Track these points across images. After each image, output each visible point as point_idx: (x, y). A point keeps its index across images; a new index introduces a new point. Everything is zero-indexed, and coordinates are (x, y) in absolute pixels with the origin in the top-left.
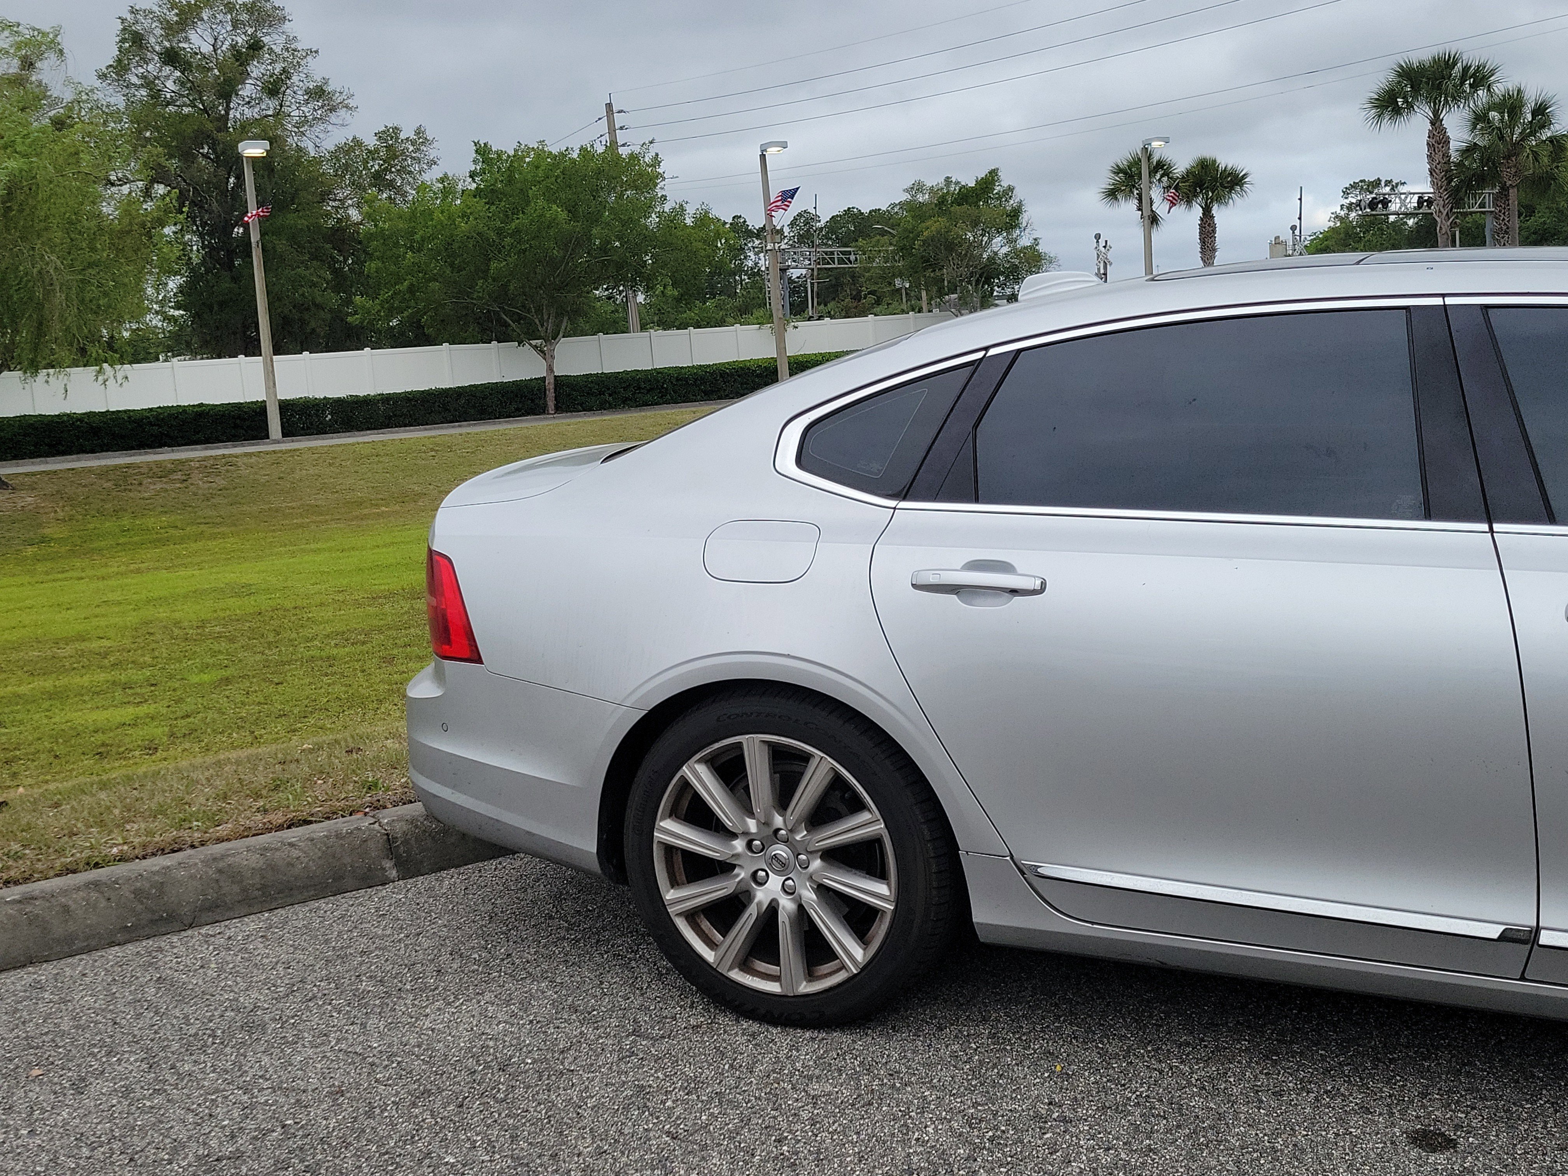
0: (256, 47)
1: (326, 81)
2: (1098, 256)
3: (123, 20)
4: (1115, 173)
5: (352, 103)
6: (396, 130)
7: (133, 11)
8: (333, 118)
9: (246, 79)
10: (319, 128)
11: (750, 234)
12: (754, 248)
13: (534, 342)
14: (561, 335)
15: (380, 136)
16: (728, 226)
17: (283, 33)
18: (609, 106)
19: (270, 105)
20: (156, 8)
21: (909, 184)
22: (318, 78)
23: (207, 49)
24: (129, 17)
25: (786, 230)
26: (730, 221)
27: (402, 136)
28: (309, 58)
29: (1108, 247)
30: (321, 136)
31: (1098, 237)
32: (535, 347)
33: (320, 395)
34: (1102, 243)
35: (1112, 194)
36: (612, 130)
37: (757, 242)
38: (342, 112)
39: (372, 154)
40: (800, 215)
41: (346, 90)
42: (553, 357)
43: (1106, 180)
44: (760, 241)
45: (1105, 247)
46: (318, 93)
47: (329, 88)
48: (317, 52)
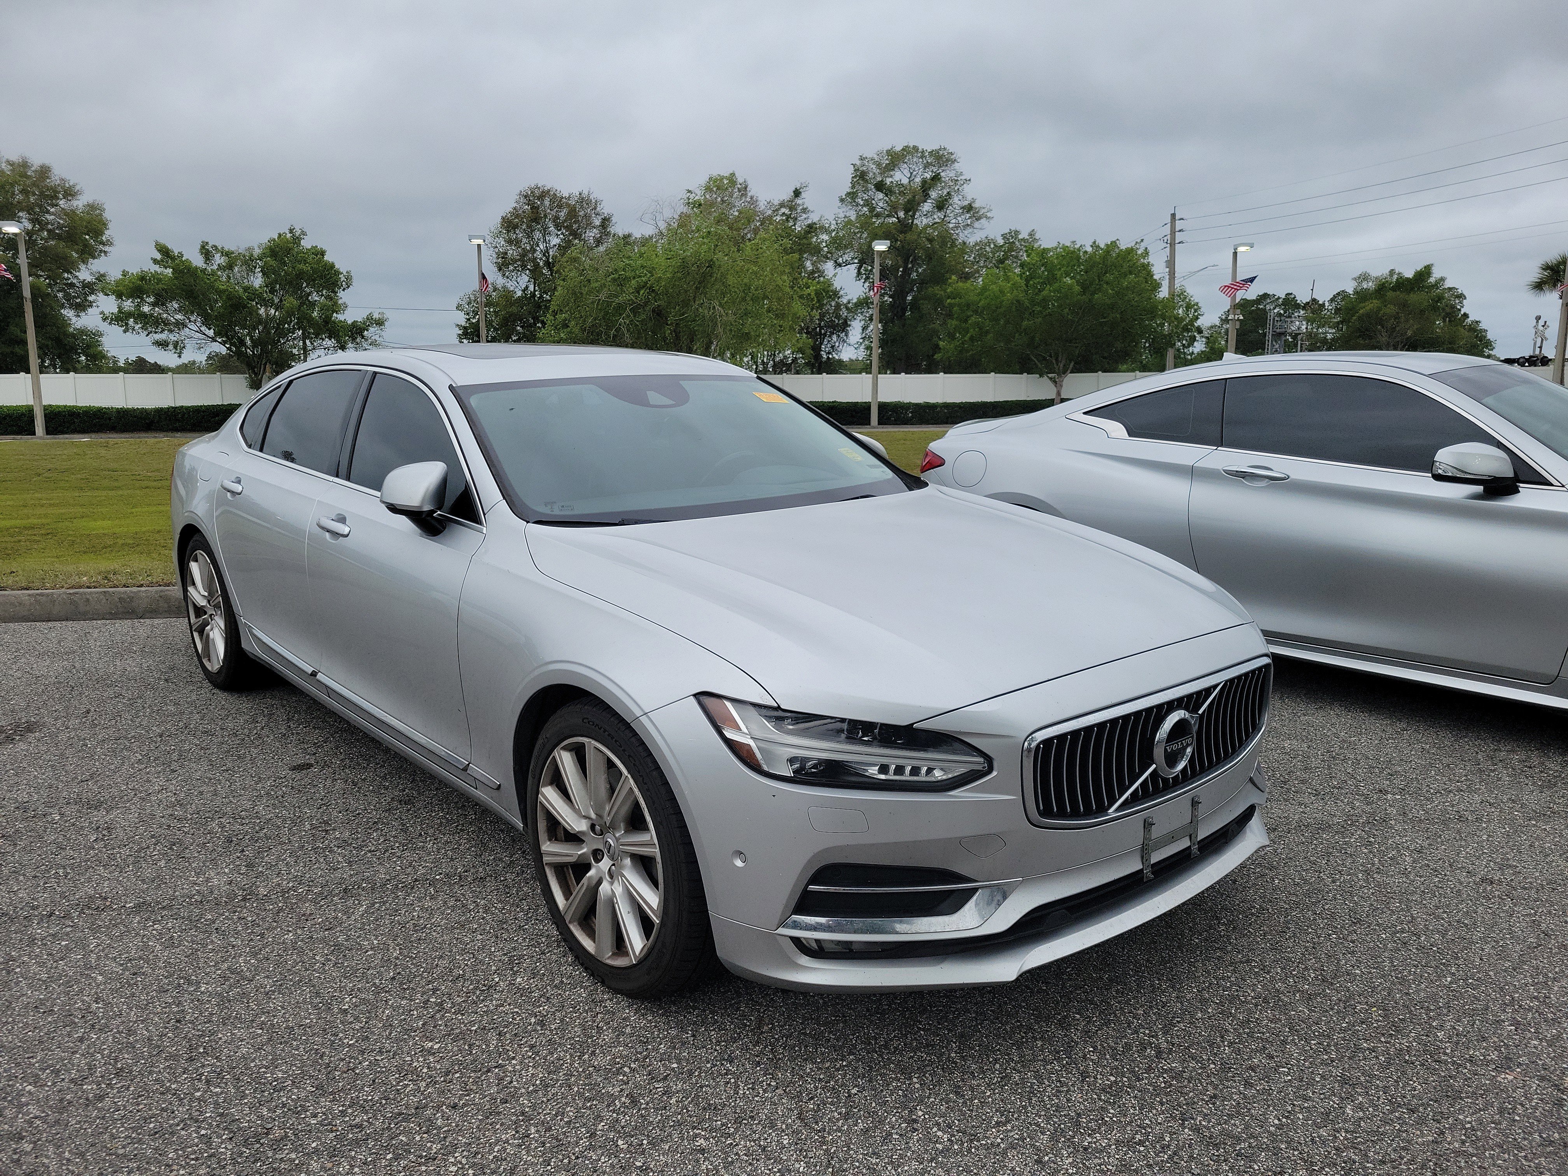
0: (936, 178)
1: (974, 200)
2: (1536, 333)
3: (854, 165)
4: (1543, 269)
5: (989, 215)
6: (1017, 232)
7: (862, 159)
8: (976, 224)
9: (927, 199)
10: (969, 230)
11: (1297, 306)
12: (1299, 316)
13: (1050, 375)
14: (1069, 371)
15: (1004, 236)
16: (1280, 300)
17: (954, 170)
18: (1173, 216)
19: (938, 216)
20: (876, 157)
21: (1357, 275)
22: (969, 198)
23: (905, 181)
24: (858, 163)
25: (1327, 304)
26: (1284, 297)
27: (1020, 237)
28: (965, 185)
29: (1546, 327)
30: (968, 236)
31: (1538, 318)
32: (1051, 379)
33: (906, 401)
34: (1541, 322)
35: (1539, 286)
36: (1173, 232)
37: (1302, 312)
38: (983, 221)
39: (998, 248)
40: (1338, 294)
41: (988, 207)
42: (1061, 386)
43: (1535, 274)
44: (1304, 312)
45: (1543, 326)
46: (969, 208)
47: (975, 205)
48: (970, 180)
